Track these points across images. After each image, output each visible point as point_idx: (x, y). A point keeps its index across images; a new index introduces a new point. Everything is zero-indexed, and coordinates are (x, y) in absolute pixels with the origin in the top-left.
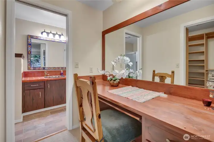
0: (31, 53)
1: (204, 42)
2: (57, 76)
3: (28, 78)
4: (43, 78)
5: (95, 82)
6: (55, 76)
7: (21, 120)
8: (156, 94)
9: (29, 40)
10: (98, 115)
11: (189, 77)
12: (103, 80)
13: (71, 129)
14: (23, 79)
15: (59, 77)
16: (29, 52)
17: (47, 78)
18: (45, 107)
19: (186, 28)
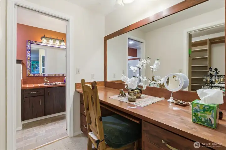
0: (30, 59)
1: (208, 48)
2: (58, 83)
3: (28, 85)
4: (43, 85)
5: (96, 87)
6: (55, 83)
7: (21, 128)
8: (157, 99)
9: (29, 46)
10: (99, 118)
11: (192, 83)
12: (105, 87)
13: (73, 135)
14: (23, 86)
15: (59, 84)
16: (29, 59)
17: (47, 85)
18: (45, 115)
19: (189, 34)
